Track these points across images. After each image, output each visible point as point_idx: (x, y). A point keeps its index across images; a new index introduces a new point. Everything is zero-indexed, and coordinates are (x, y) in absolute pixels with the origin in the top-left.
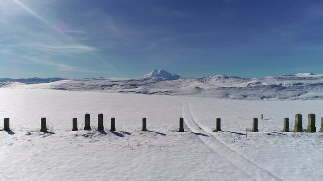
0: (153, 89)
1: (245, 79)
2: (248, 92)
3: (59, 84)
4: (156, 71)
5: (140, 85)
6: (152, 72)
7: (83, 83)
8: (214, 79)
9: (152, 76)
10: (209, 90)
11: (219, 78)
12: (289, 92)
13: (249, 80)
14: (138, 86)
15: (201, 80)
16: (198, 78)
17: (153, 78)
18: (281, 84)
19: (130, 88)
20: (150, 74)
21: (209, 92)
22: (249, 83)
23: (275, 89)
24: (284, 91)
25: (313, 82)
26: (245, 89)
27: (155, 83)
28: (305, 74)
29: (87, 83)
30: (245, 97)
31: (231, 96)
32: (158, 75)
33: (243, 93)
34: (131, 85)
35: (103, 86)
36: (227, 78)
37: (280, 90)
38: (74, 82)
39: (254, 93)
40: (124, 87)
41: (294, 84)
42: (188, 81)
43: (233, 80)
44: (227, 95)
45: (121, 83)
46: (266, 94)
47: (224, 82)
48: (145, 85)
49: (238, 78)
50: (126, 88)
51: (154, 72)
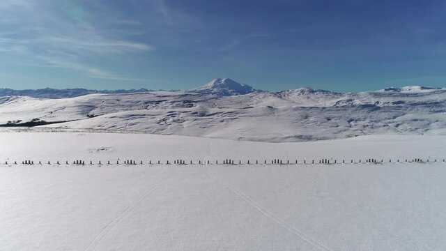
0: (213, 109)
1: (336, 94)
2: (333, 114)
3: (87, 100)
4: (219, 80)
5: (197, 102)
6: (214, 81)
7: (119, 98)
8: (296, 94)
9: (213, 87)
10: (284, 110)
11: (302, 91)
12: (383, 114)
13: (341, 94)
14: (194, 103)
15: (279, 95)
16: (274, 92)
17: (215, 90)
18: (378, 102)
19: (183, 106)
20: (211, 84)
21: (285, 112)
22: (338, 100)
23: (366, 110)
24: (377, 112)
25: (417, 100)
26: (330, 109)
27: (217, 98)
28: (414, 87)
29: (124, 98)
30: (329, 119)
31: (312, 119)
32: (222, 86)
33: (326, 114)
34: (185, 102)
35: (147, 103)
36: (313, 92)
37: (373, 110)
38: (106, 98)
39: (340, 115)
40: (174, 105)
41: (394, 103)
42: (261, 95)
43: (320, 95)
44: (306, 117)
45: (171, 99)
46: (354, 116)
47: (308, 98)
48: (203, 101)
49: (327, 92)
50: (177, 106)
51: (216, 82)
